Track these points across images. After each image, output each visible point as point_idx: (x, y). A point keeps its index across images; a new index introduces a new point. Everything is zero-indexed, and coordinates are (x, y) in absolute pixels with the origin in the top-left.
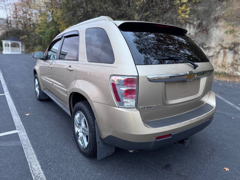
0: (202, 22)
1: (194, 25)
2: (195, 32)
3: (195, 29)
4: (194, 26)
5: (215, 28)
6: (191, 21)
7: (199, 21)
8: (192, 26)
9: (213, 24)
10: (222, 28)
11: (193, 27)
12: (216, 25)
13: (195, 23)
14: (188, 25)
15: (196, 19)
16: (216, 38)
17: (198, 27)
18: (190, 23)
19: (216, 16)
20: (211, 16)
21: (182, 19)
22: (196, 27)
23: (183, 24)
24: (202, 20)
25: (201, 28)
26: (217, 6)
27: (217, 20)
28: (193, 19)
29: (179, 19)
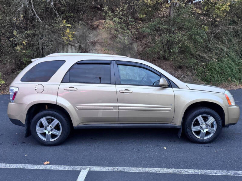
0: (81, 45)
3: (77, 51)
4: (76, 48)
5: (94, 51)
6: (72, 44)
7: (79, 44)
8: (73, 47)
9: (91, 47)
12: (95, 49)
13: (76, 45)
14: (69, 46)
15: (77, 42)
17: (79, 49)
19: (92, 41)
20: (87, 41)
21: (67, 40)
22: (77, 49)
23: (65, 46)
24: (81, 43)
25: (82, 50)
26: (89, 33)
27: (94, 44)
28: (74, 42)
29: (63, 40)
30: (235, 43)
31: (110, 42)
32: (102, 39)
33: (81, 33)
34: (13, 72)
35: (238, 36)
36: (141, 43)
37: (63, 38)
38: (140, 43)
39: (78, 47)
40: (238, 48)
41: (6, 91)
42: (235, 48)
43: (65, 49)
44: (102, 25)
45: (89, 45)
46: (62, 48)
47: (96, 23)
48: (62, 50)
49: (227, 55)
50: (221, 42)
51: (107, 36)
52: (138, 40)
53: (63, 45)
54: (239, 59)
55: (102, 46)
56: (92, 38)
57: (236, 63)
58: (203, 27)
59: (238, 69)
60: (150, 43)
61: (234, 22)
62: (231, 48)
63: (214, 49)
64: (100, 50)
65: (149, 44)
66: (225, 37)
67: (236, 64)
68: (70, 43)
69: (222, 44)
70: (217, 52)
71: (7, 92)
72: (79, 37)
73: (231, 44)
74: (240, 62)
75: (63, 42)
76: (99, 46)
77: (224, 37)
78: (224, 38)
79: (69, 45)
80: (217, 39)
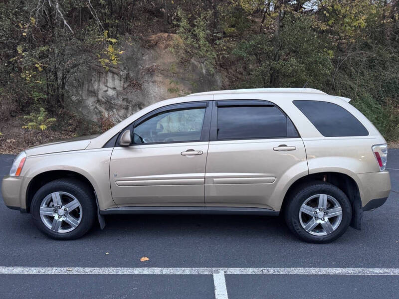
0: (129, 73)
1: (120, 76)
2: (122, 85)
3: (122, 82)
4: (121, 78)
5: (151, 84)
6: (115, 70)
7: (126, 72)
8: (116, 77)
9: (147, 78)
10: (161, 84)
11: (119, 78)
12: (153, 80)
13: (121, 73)
14: (110, 75)
15: (122, 69)
16: (156, 96)
17: (125, 79)
18: (113, 73)
19: (147, 67)
20: (140, 67)
21: (107, 65)
22: (123, 79)
23: (102, 73)
24: (129, 70)
25: (130, 82)
26: (143, 54)
27: (152, 73)
28: (118, 67)
29: (99, 65)
30: (369, 78)
31: (177, 70)
32: (164, 64)
33: (129, 54)
34: (12, 116)
35: (372, 67)
36: (228, 73)
37: (100, 60)
38: (226, 74)
39: (124, 77)
40: (373, 86)
41: (3, 149)
42: (369, 85)
43: (103, 80)
44: (164, 41)
45: (143, 73)
46: (96, 77)
47: (153, 38)
48: (97, 80)
49: (358, 96)
50: (348, 75)
51: (172, 60)
52: (222, 69)
53: (99, 73)
54: (376, 104)
55: (165, 77)
56: (148, 63)
57: (373, 108)
58: (326, 52)
59: (376, 118)
60: (242, 74)
61: (367, 46)
62: (363, 85)
63: (338, 86)
64: (162, 83)
65: (240, 76)
66: (354, 68)
67: (372, 110)
68: (111, 69)
69: (350, 79)
70: (343, 91)
71: (5, 150)
72: (126, 60)
73: (364, 79)
74: (377, 108)
75: (99, 68)
76: (160, 75)
77: (352, 68)
78: (353, 70)
79: (109, 73)
80: (342, 70)
